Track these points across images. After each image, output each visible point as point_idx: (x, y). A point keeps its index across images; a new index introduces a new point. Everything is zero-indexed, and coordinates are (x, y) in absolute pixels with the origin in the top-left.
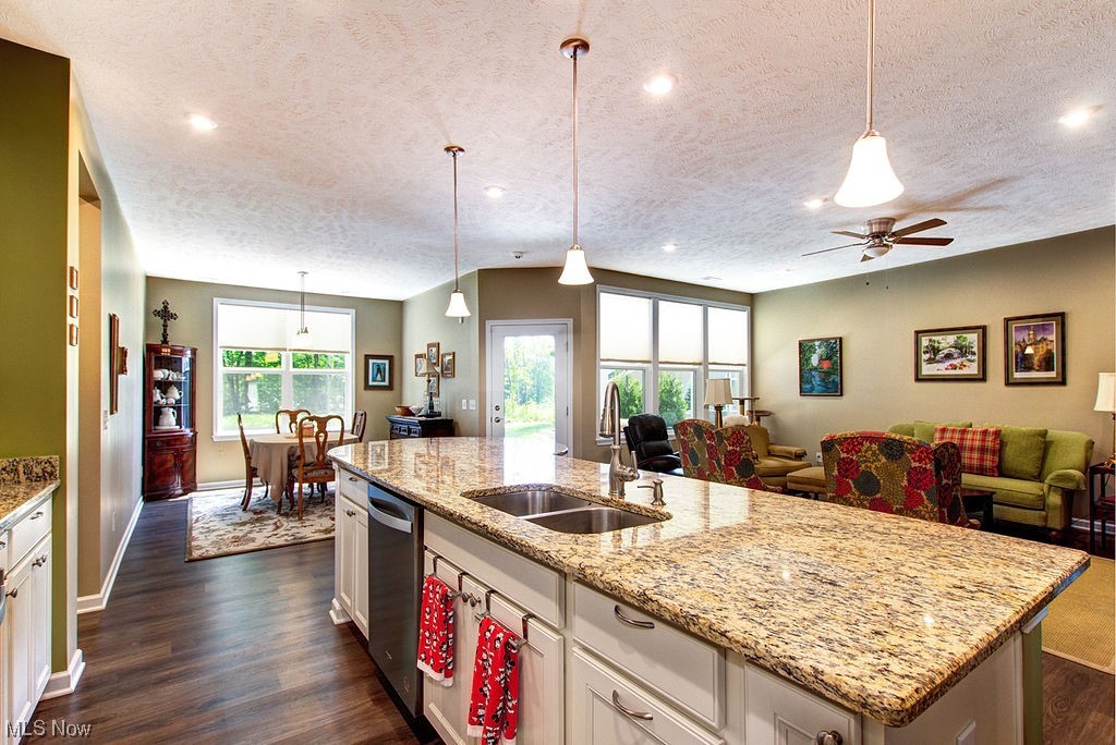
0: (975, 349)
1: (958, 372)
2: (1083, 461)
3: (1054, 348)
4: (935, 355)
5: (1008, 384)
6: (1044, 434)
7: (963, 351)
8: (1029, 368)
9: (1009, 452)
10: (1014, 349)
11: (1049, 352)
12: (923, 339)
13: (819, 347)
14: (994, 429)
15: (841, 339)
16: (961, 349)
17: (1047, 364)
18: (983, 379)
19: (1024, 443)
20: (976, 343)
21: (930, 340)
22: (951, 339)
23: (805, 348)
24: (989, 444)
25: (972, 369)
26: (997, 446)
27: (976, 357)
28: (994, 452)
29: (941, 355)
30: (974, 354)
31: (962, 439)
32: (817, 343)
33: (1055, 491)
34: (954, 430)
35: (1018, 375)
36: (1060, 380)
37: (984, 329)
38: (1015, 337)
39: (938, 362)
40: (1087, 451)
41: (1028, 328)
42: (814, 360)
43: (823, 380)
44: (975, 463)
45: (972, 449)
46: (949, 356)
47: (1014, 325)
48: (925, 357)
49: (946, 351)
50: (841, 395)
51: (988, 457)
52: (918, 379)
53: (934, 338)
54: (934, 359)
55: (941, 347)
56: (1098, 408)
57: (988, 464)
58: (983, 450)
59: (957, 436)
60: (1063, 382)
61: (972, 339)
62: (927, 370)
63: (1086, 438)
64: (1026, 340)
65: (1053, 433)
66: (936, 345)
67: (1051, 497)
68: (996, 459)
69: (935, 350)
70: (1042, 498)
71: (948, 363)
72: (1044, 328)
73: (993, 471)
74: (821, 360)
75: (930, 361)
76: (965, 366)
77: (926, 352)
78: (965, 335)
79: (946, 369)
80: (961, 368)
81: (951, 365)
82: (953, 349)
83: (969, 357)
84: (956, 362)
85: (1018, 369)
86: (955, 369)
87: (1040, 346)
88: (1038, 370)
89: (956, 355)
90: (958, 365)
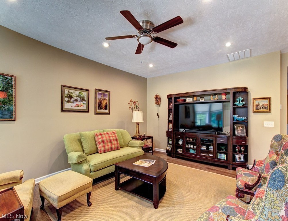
0: (86, 99)
1: (79, 108)
3: (107, 102)
4: (70, 99)
5: (95, 114)
8: (101, 108)
10: (98, 101)
11: (106, 103)
12: (65, 90)
16: (81, 98)
17: (106, 107)
18: (88, 112)
20: (86, 96)
21: (68, 92)
22: (76, 92)
25: (84, 107)
27: (86, 102)
29: (72, 100)
30: (85, 101)
35: (99, 111)
36: (109, 113)
37: (89, 91)
38: (98, 96)
39: (71, 102)
41: (101, 94)
46: (76, 101)
47: (97, 92)
48: (66, 99)
49: (75, 98)
52: (62, 110)
53: (70, 91)
54: (70, 101)
55: (73, 95)
61: (85, 94)
62: (67, 106)
64: (101, 98)
66: (71, 94)
69: (71, 97)
71: (75, 104)
72: (104, 95)
76: (82, 106)
77: (66, 97)
78: (82, 92)
79: (75, 106)
80: (80, 107)
81: (77, 105)
82: (78, 98)
83: (83, 102)
84: (79, 103)
85: (99, 108)
86: (78, 107)
87: (104, 101)
88: (104, 109)
89: (79, 101)
90: (80, 105)
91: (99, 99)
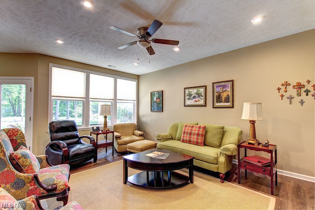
0: (203, 95)
2: (237, 140)
3: (230, 94)
4: (190, 97)
5: (214, 107)
6: (223, 128)
7: (199, 95)
8: (221, 102)
9: (209, 135)
10: (216, 94)
11: (228, 95)
12: (187, 91)
13: (156, 94)
14: (203, 126)
15: (162, 91)
16: (198, 95)
17: (227, 100)
18: (205, 106)
19: (214, 132)
20: (203, 92)
21: (189, 91)
22: (195, 91)
23: (152, 94)
24: (201, 132)
25: (202, 102)
26: (204, 133)
27: (203, 98)
28: (202, 135)
29: (192, 97)
30: (202, 96)
31: (191, 130)
32: (156, 93)
33: (222, 155)
34: (189, 126)
35: (217, 104)
36: (232, 106)
37: (206, 87)
38: (216, 90)
39: (191, 99)
40: (239, 136)
41: (220, 86)
42: (155, 99)
43: (157, 106)
44: (195, 140)
45: (194, 134)
46: (194, 97)
47: (215, 85)
48: (187, 97)
49: (193, 95)
50: (162, 111)
51: (200, 137)
52: (185, 106)
53: (190, 90)
55: (192, 93)
56: (243, 117)
57: (200, 141)
58: (198, 135)
59: (190, 128)
60: (233, 107)
61: (202, 90)
62: (188, 102)
63: (239, 130)
64: (220, 91)
65: (227, 128)
66: (191, 93)
67: (220, 158)
68: (203, 138)
69: (190, 95)
70: (217, 159)
71: (194, 100)
73: (201, 144)
74: (157, 98)
75: (189, 99)
76: (199, 101)
77: (187, 96)
78: (199, 89)
79: (194, 102)
80: (198, 102)
81: (195, 100)
82: (196, 95)
83: (201, 98)
84: (197, 99)
85: (217, 102)
86: (196, 102)
87: (225, 93)
88: (224, 102)
89: (197, 97)
90: (197, 100)
91: (217, 92)
